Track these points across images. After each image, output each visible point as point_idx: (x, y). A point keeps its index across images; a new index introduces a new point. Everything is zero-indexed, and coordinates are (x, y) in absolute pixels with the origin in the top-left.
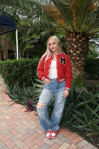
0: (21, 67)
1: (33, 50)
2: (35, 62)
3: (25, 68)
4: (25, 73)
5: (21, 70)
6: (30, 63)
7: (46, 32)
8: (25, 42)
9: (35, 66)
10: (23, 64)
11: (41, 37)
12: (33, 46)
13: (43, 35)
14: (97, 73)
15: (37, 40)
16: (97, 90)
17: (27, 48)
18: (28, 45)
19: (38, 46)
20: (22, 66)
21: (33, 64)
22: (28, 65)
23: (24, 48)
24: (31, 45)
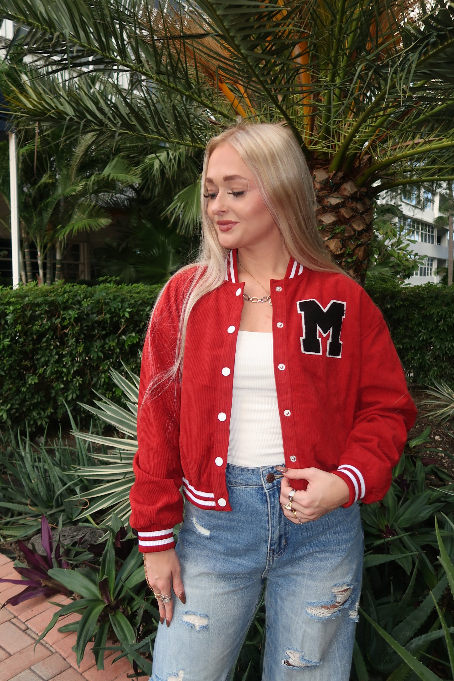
0: (19, 327)
1: (108, 240)
2: (98, 302)
3: (41, 335)
4: (43, 360)
5: (18, 348)
6: (71, 308)
7: (168, 154)
8: (66, 198)
9: (97, 322)
10: (34, 311)
11: (146, 174)
12: (104, 222)
13: (157, 165)
14: (412, 358)
15: (131, 194)
17: (76, 228)
18: (83, 213)
20: (27, 324)
21: (88, 315)
22: (59, 320)
23: (63, 227)
24: (96, 212)
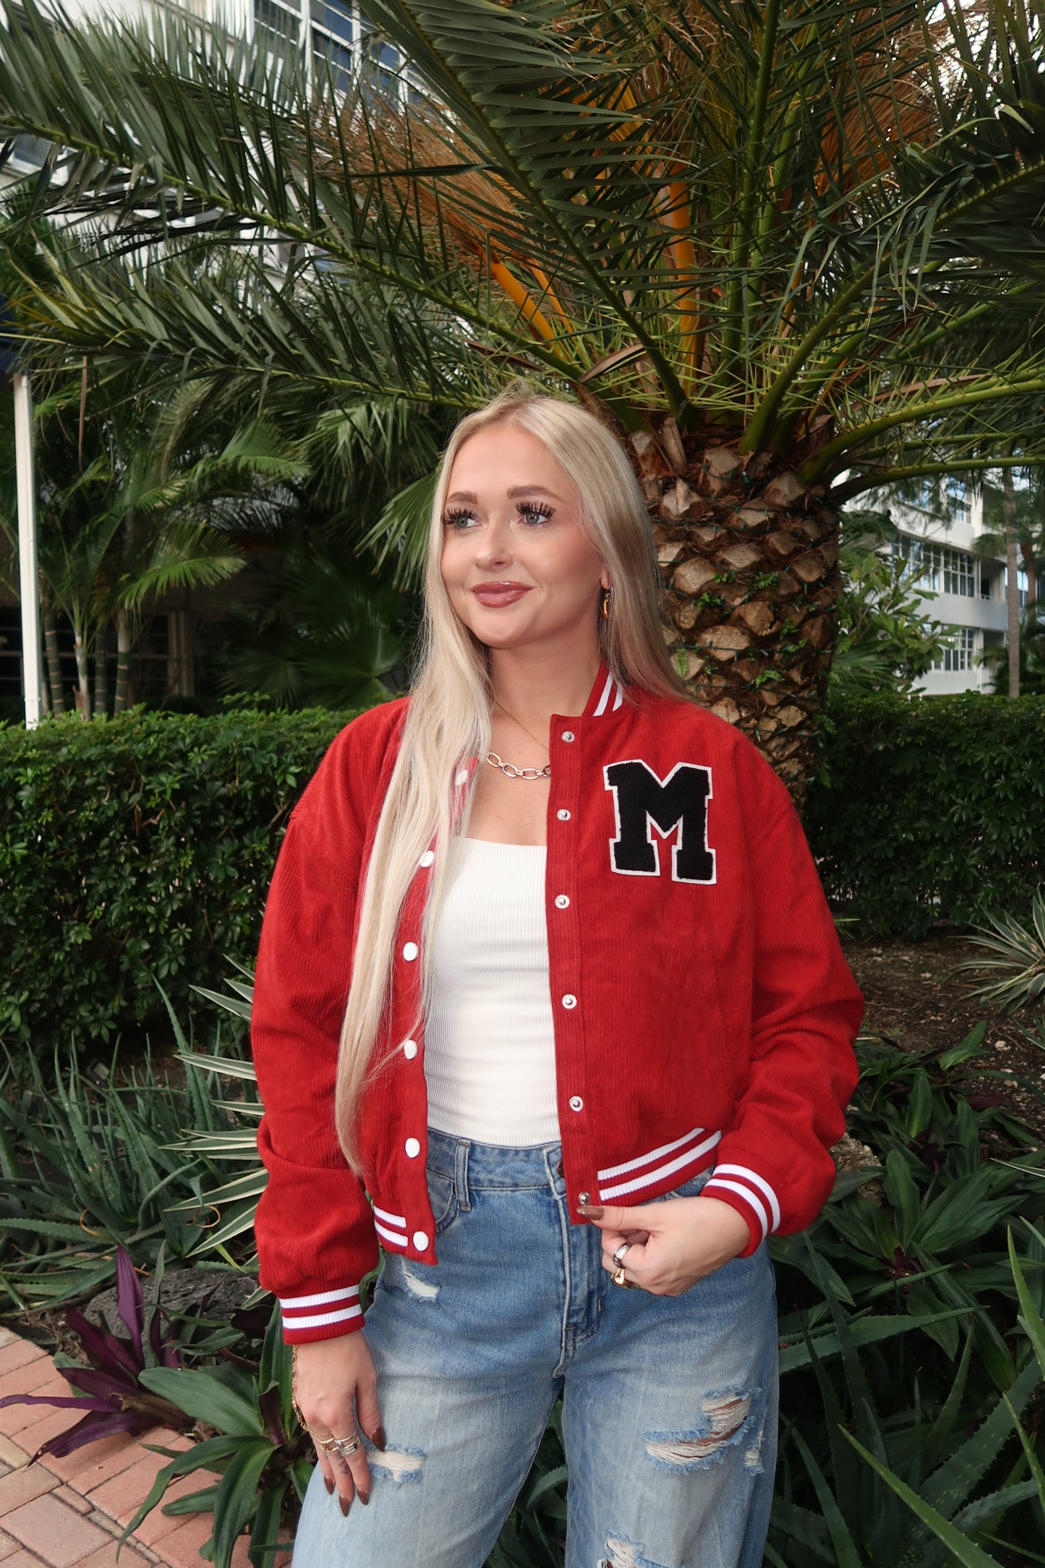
0: (47, 816)
1: (236, 607)
2: (225, 753)
3: (99, 831)
4: (102, 887)
5: (45, 862)
6: (166, 769)
7: (369, 411)
8: (139, 513)
9: (226, 799)
10: (82, 778)
11: (320, 455)
12: (228, 565)
13: (343, 435)
14: (937, 864)
15: (284, 498)
16: (963, 1106)
17: (163, 580)
18: (180, 546)
19: (293, 561)
20: (65, 808)
21: (202, 783)
22: (137, 797)
23: (133, 579)
24: (208, 545)
